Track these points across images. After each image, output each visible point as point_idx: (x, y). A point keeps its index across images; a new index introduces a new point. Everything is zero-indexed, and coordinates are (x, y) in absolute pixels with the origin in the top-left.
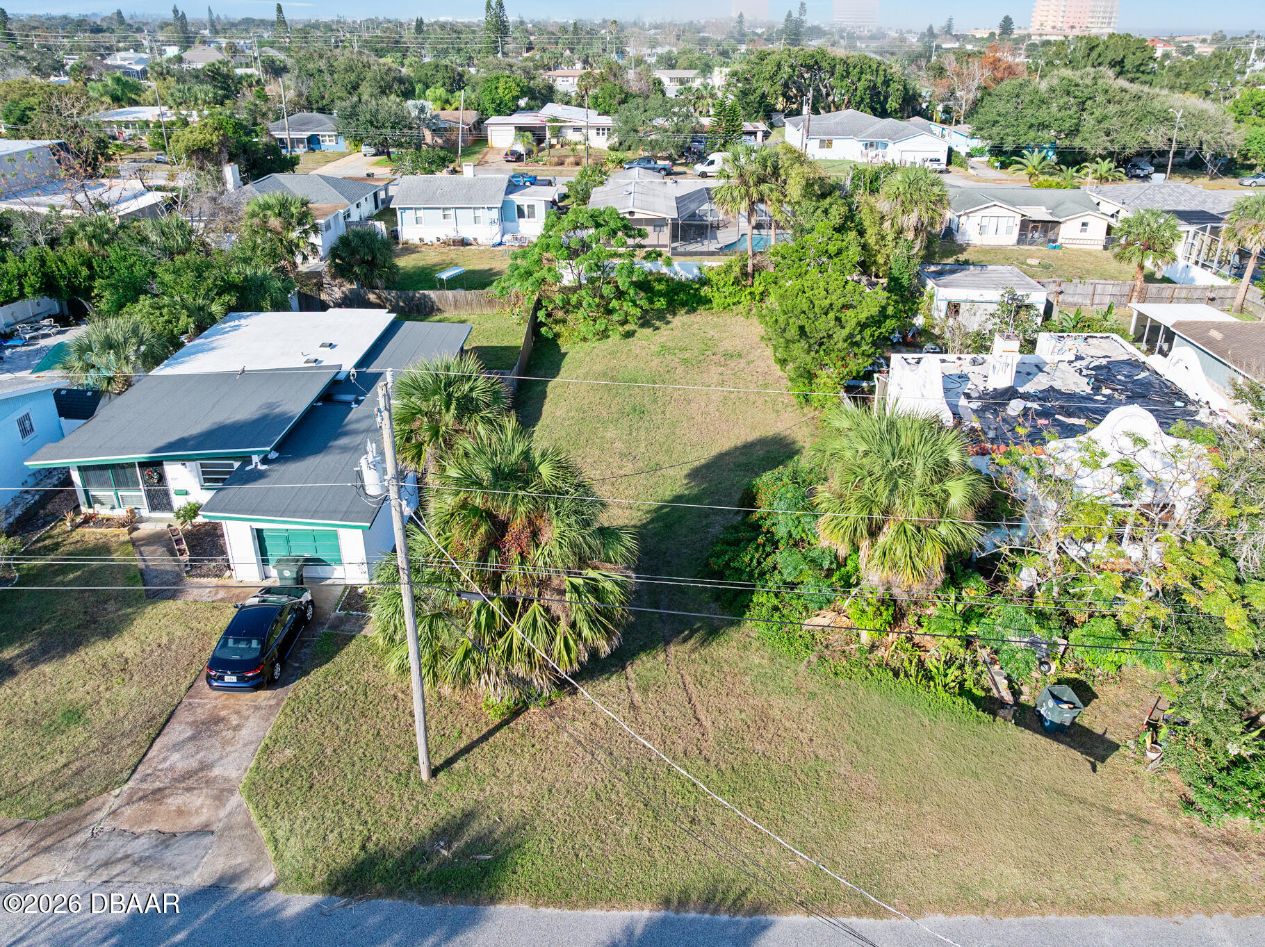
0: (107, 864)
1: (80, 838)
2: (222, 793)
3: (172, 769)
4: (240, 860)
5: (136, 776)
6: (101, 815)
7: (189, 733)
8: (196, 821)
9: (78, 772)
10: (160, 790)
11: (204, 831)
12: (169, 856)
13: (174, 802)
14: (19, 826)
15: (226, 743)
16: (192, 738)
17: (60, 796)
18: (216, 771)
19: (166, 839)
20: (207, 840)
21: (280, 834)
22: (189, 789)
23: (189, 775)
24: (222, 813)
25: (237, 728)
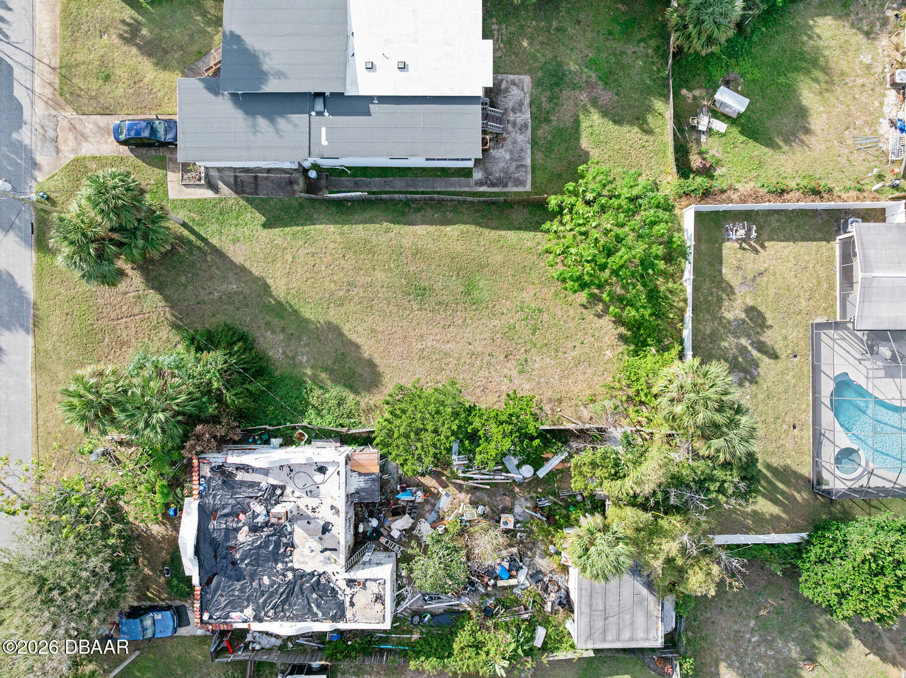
0: (43, 127)
1: (54, 113)
2: (74, 150)
3: (85, 127)
4: (46, 168)
5: (81, 117)
6: (64, 114)
7: (102, 126)
8: (62, 147)
9: (79, 96)
10: (75, 128)
11: (58, 151)
12: (48, 144)
13: (71, 136)
14: (55, 89)
15: (99, 142)
16: (100, 128)
17: (68, 96)
18: (84, 144)
19: (55, 140)
20: (54, 154)
21: (56, 177)
22: (76, 138)
23: (83, 135)
24: (66, 154)
25: (106, 142)
